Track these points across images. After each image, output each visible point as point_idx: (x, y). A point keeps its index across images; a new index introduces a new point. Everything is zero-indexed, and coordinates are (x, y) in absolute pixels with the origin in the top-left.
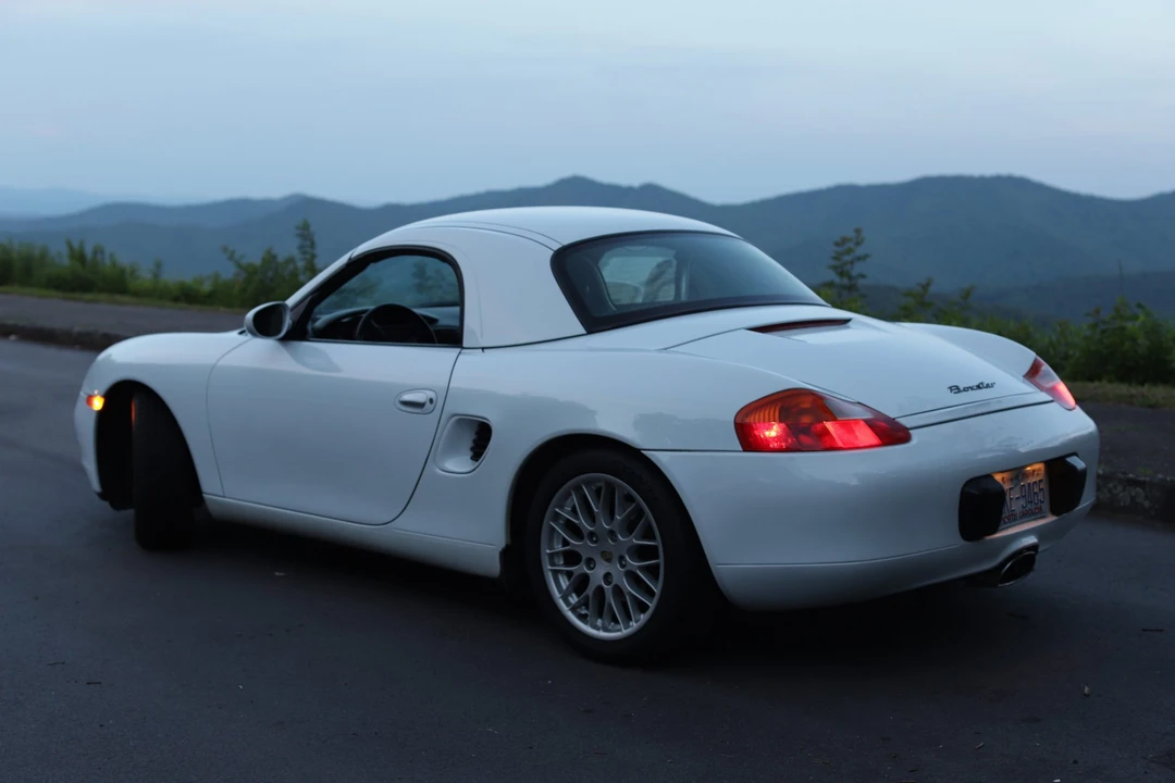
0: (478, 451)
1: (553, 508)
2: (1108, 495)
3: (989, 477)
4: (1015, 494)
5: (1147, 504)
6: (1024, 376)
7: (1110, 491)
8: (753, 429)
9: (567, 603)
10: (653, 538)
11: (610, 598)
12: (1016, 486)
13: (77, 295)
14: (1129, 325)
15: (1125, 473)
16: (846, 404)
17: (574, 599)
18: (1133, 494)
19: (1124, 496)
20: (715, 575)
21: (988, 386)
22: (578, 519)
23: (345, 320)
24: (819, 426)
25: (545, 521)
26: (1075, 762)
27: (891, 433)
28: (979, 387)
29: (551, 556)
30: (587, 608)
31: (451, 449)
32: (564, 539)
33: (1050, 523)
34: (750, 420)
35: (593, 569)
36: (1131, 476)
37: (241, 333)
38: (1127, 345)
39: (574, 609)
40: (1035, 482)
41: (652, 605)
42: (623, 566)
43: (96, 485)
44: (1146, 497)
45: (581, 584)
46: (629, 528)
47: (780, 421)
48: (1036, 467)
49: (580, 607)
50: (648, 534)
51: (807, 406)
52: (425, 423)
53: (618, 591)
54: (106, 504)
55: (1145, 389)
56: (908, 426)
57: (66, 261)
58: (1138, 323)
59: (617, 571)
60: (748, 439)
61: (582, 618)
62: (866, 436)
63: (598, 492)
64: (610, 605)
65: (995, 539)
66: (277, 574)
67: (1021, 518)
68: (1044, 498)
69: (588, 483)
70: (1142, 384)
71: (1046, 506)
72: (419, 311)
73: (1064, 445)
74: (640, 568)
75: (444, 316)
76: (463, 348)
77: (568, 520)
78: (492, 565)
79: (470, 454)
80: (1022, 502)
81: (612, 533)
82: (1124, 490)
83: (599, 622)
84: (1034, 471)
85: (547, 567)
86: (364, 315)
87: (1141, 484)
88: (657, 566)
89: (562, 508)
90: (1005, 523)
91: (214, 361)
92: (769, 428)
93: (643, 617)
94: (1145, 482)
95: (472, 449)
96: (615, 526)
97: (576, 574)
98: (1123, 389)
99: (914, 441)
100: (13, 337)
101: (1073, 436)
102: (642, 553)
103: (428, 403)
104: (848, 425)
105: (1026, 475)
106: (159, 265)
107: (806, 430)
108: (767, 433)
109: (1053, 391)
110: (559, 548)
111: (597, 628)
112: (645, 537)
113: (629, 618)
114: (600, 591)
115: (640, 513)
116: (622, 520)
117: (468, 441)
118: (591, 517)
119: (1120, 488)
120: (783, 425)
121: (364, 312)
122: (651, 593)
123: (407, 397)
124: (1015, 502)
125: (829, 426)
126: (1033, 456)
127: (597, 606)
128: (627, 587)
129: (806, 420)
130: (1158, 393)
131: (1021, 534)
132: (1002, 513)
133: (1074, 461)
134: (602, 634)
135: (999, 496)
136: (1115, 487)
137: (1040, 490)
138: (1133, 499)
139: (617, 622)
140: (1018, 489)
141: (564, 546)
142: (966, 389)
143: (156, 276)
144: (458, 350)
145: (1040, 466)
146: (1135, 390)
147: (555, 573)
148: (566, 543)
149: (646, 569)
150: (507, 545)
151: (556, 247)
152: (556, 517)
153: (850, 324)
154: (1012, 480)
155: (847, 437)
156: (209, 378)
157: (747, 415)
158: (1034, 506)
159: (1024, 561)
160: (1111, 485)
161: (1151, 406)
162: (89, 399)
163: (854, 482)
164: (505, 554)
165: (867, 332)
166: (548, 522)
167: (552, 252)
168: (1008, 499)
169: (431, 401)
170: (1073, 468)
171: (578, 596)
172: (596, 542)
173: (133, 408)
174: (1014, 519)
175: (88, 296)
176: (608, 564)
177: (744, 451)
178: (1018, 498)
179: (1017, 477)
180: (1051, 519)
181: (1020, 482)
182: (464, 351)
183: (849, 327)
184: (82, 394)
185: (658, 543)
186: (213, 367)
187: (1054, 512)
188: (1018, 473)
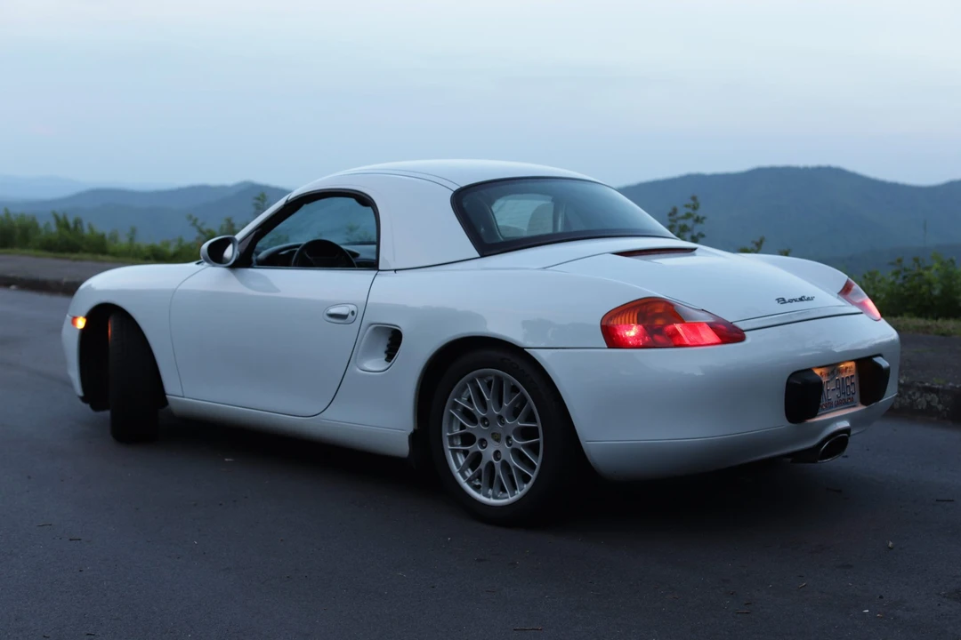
0: (391, 354)
1: (452, 398)
2: (908, 401)
3: (809, 370)
4: (831, 386)
5: (940, 407)
6: (839, 294)
7: (910, 397)
8: (615, 330)
9: (464, 476)
10: (534, 421)
11: (499, 471)
12: (832, 379)
13: (66, 255)
14: (926, 273)
15: (921, 382)
16: (691, 310)
17: (469, 473)
18: (929, 398)
19: (922, 401)
20: (585, 450)
21: (808, 299)
22: (473, 407)
23: (283, 253)
24: (670, 327)
25: (446, 408)
26: (881, 597)
27: (729, 334)
28: (801, 299)
29: (451, 438)
30: (480, 480)
31: (369, 352)
32: (461, 423)
33: (860, 411)
34: (613, 322)
35: (485, 448)
36: (927, 384)
37: (198, 264)
38: (924, 288)
39: (469, 481)
40: (848, 377)
41: (533, 476)
42: (509, 445)
43: (79, 390)
44: (940, 402)
45: (475, 460)
46: (515, 413)
47: (638, 323)
48: (849, 364)
49: (474, 479)
50: (530, 418)
51: (659, 311)
52: (348, 332)
53: (505, 465)
54: (87, 407)
55: (940, 322)
56: (743, 328)
57: (54, 228)
58: (933, 270)
59: (505, 449)
60: (612, 338)
61: (477, 488)
62: (709, 336)
63: (489, 385)
64: (499, 477)
65: (815, 422)
66: (227, 460)
67: (836, 406)
68: (855, 390)
69: (481, 377)
70: (937, 319)
71: (857, 397)
72: (344, 247)
73: (871, 348)
74: (524, 446)
75: (365, 252)
76: (379, 270)
77: (465, 408)
78: (402, 447)
79: (385, 356)
80: (837, 393)
81: (500, 418)
82: (921, 396)
83: (490, 492)
84: (847, 368)
85: (447, 447)
86: (298, 249)
87: (936, 391)
88: (538, 443)
89: (459, 398)
90: (823, 410)
91: (175, 287)
92: (630, 329)
93: (526, 487)
94: (938, 389)
95: (386, 352)
96: (503, 412)
97: (471, 452)
98: (921, 322)
99: (748, 341)
100: (13, 287)
101: (878, 341)
102: (524, 433)
103: (350, 315)
104: (694, 327)
105: (840, 371)
106: (134, 231)
107: (660, 331)
108: (627, 333)
109: (862, 305)
110: (457, 431)
111: (489, 497)
112: (527, 421)
113: (515, 488)
114: (491, 465)
115: (523, 400)
116: (510, 407)
117: (383, 347)
118: (484, 405)
119: (918, 395)
120: (641, 326)
121: (297, 246)
122: (532, 467)
123: (333, 311)
124: (831, 392)
125: (678, 327)
126: (846, 357)
127: (488, 478)
128: (513, 462)
129: (659, 322)
130: (951, 324)
131: (836, 419)
132: (820, 402)
133: (879, 360)
134: (492, 501)
135: (818, 387)
136: (914, 393)
137: (852, 384)
138: (928, 402)
139: (504, 491)
140: (833, 382)
141: (461, 429)
142: (791, 301)
143: (131, 239)
144: (376, 272)
145: (852, 364)
146: (930, 323)
147: (454, 452)
148: (463, 427)
149: (528, 447)
150: (415, 430)
151: (455, 188)
152: (455, 405)
153: (696, 252)
154: (828, 375)
155: (693, 337)
156: (171, 300)
157: (611, 319)
158: (846, 397)
159: (839, 442)
160: (910, 392)
161: (943, 335)
162: (74, 319)
163: (699, 373)
164: (414, 438)
165: (709, 259)
166: (448, 410)
167: (452, 192)
168: (825, 390)
169: (353, 313)
170: (878, 366)
171: (473, 470)
172: (487, 426)
173: (109, 325)
174: (831, 407)
175: (76, 256)
176: (497, 443)
177: (609, 348)
178: (833, 390)
179: (833, 372)
180: (861, 408)
181: (834, 377)
182: (380, 272)
183: (694, 255)
184: (68, 316)
185: (539, 425)
186: (174, 291)
187: (864, 402)
188: (833, 368)
